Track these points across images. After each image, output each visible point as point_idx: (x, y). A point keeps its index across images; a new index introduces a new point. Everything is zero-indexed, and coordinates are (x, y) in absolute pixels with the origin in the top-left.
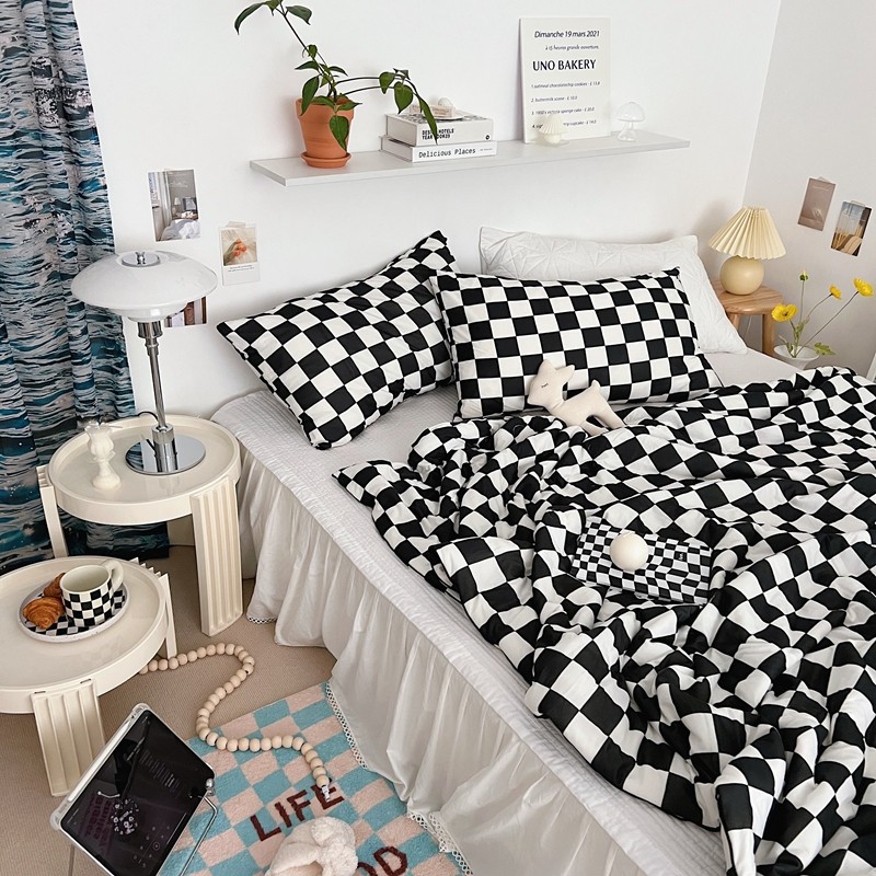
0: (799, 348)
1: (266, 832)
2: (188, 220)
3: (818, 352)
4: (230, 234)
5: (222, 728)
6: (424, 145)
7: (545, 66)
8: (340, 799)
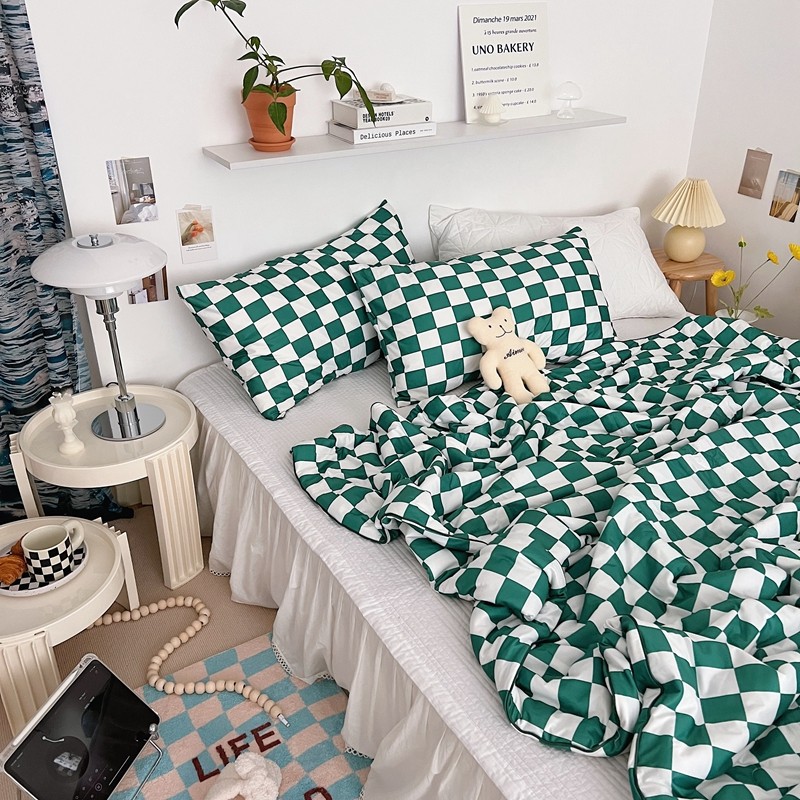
0: (739, 311)
1: (205, 773)
2: (146, 204)
3: (757, 315)
4: (186, 216)
5: (174, 674)
6: (364, 127)
7: (484, 50)
8: (278, 742)
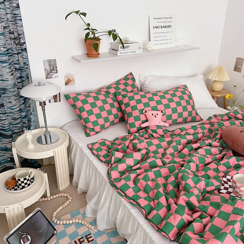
0: (234, 107)
3: (240, 108)
5: (61, 218)
6: (121, 50)
7: (156, 27)
8: (93, 240)
